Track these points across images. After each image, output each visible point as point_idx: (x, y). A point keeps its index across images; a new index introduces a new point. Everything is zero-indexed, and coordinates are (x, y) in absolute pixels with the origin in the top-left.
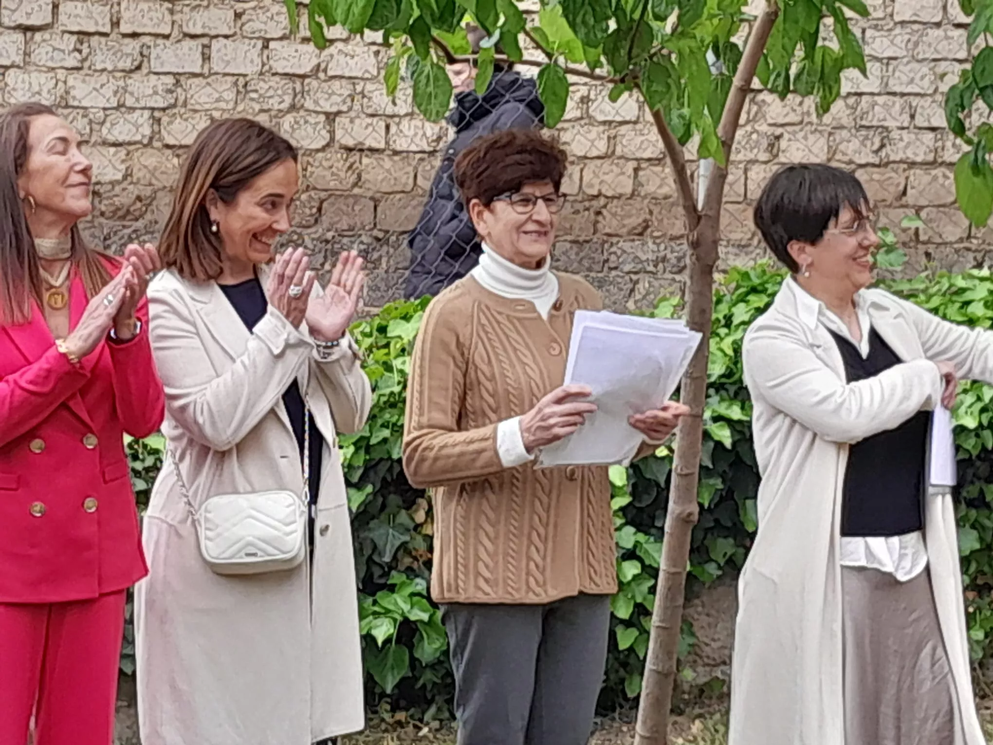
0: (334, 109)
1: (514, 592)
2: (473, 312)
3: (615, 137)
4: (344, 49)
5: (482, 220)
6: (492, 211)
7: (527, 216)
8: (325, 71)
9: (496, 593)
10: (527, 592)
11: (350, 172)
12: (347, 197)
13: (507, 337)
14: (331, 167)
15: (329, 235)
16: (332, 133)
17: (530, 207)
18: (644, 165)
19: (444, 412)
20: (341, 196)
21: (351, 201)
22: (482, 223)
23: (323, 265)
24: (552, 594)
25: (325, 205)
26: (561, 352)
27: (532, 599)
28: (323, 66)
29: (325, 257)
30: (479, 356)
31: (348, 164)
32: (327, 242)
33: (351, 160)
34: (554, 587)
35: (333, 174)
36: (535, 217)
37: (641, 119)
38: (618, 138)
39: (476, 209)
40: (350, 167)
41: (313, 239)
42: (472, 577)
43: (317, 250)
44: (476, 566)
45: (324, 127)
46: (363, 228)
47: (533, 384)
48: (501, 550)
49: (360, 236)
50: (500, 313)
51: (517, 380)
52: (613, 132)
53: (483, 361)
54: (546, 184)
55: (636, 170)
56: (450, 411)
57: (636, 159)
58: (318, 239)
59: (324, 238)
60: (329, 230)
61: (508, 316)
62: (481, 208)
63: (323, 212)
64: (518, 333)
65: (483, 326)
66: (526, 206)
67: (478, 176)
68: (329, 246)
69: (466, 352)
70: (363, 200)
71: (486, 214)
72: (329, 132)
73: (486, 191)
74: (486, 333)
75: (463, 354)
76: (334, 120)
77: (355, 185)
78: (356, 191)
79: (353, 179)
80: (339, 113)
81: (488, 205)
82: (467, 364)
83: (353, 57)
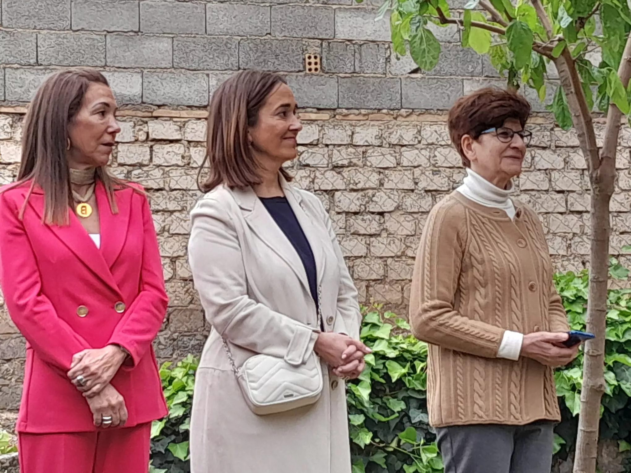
0: (175, 255)
1: (500, 416)
2: (466, 215)
3: (353, 267)
4: (180, 217)
5: (471, 150)
6: (480, 143)
7: (507, 144)
8: (168, 231)
9: (487, 416)
10: (509, 416)
11: (187, 294)
12: (185, 311)
13: (490, 233)
14: (175, 292)
15: (175, 336)
16: (174, 270)
17: (509, 139)
18: (372, 283)
19: (448, 288)
20: (181, 310)
21: (188, 313)
22: (470, 152)
23: (172, 355)
24: (525, 419)
25: (171, 316)
26: (526, 245)
27: (512, 421)
28: (167, 228)
29: (174, 350)
30: (472, 246)
31: (185, 289)
32: (174, 340)
33: (187, 287)
34: (527, 414)
35: (176, 296)
36: (513, 145)
37: (369, 255)
38: (355, 268)
39: (466, 142)
40: (187, 291)
41: (165, 338)
42: (469, 405)
43: (168, 345)
44: (472, 397)
45: (169, 266)
46: (197, 331)
47: (511, 266)
48: (490, 385)
49: (195, 335)
50: (483, 217)
51: (500, 263)
52: (351, 264)
53: (475, 250)
54: (515, 123)
55: (367, 287)
56: (452, 287)
57: (367, 280)
58: (168, 338)
59: (171, 338)
60: (175, 332)
61: (489, 219)
62: (471, 140)
63: (170, 321)
64: (498, 231)
65: (474, 225)
66: (506, 138)
67: (470, 117)
68: (175, 343)
69: (463, 244)
70: (195, 312)
71: (475, 145)
72: (172, 269)
73: (476, 127)
74: (476, 230)
75: (461, 246)
76: (175, 262)
77: (191, 302)
78: (191, 306)
79: (189, 298)
80: (178, 257)
81: (476, 138)
82: (463, 253)
83: (185, 221)
